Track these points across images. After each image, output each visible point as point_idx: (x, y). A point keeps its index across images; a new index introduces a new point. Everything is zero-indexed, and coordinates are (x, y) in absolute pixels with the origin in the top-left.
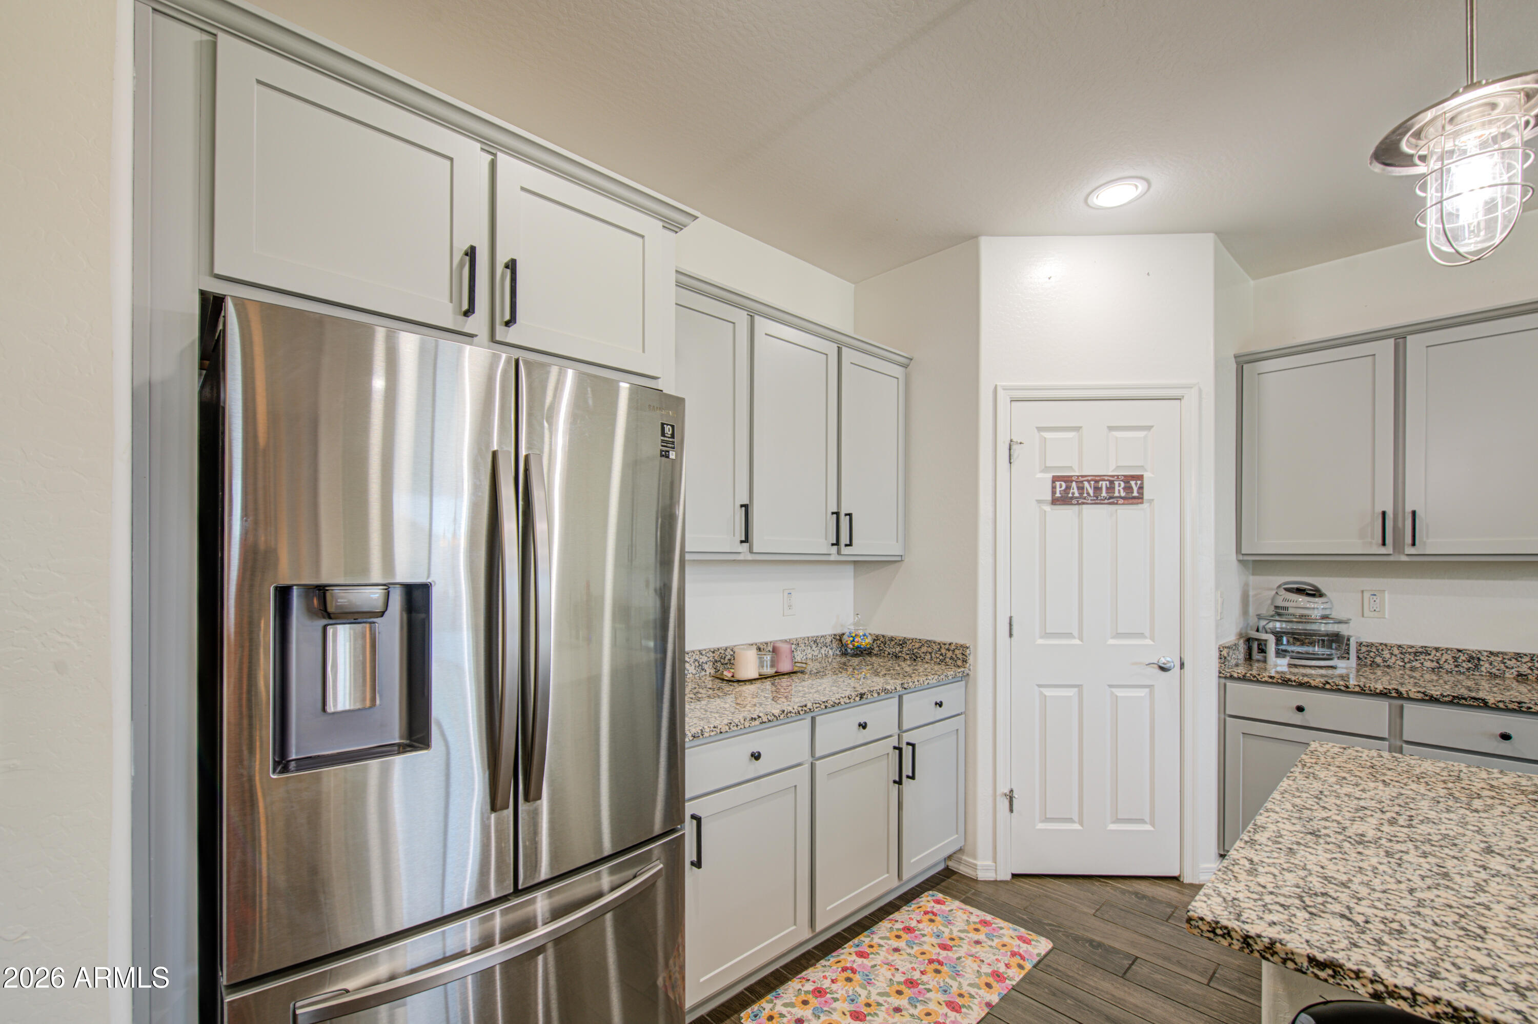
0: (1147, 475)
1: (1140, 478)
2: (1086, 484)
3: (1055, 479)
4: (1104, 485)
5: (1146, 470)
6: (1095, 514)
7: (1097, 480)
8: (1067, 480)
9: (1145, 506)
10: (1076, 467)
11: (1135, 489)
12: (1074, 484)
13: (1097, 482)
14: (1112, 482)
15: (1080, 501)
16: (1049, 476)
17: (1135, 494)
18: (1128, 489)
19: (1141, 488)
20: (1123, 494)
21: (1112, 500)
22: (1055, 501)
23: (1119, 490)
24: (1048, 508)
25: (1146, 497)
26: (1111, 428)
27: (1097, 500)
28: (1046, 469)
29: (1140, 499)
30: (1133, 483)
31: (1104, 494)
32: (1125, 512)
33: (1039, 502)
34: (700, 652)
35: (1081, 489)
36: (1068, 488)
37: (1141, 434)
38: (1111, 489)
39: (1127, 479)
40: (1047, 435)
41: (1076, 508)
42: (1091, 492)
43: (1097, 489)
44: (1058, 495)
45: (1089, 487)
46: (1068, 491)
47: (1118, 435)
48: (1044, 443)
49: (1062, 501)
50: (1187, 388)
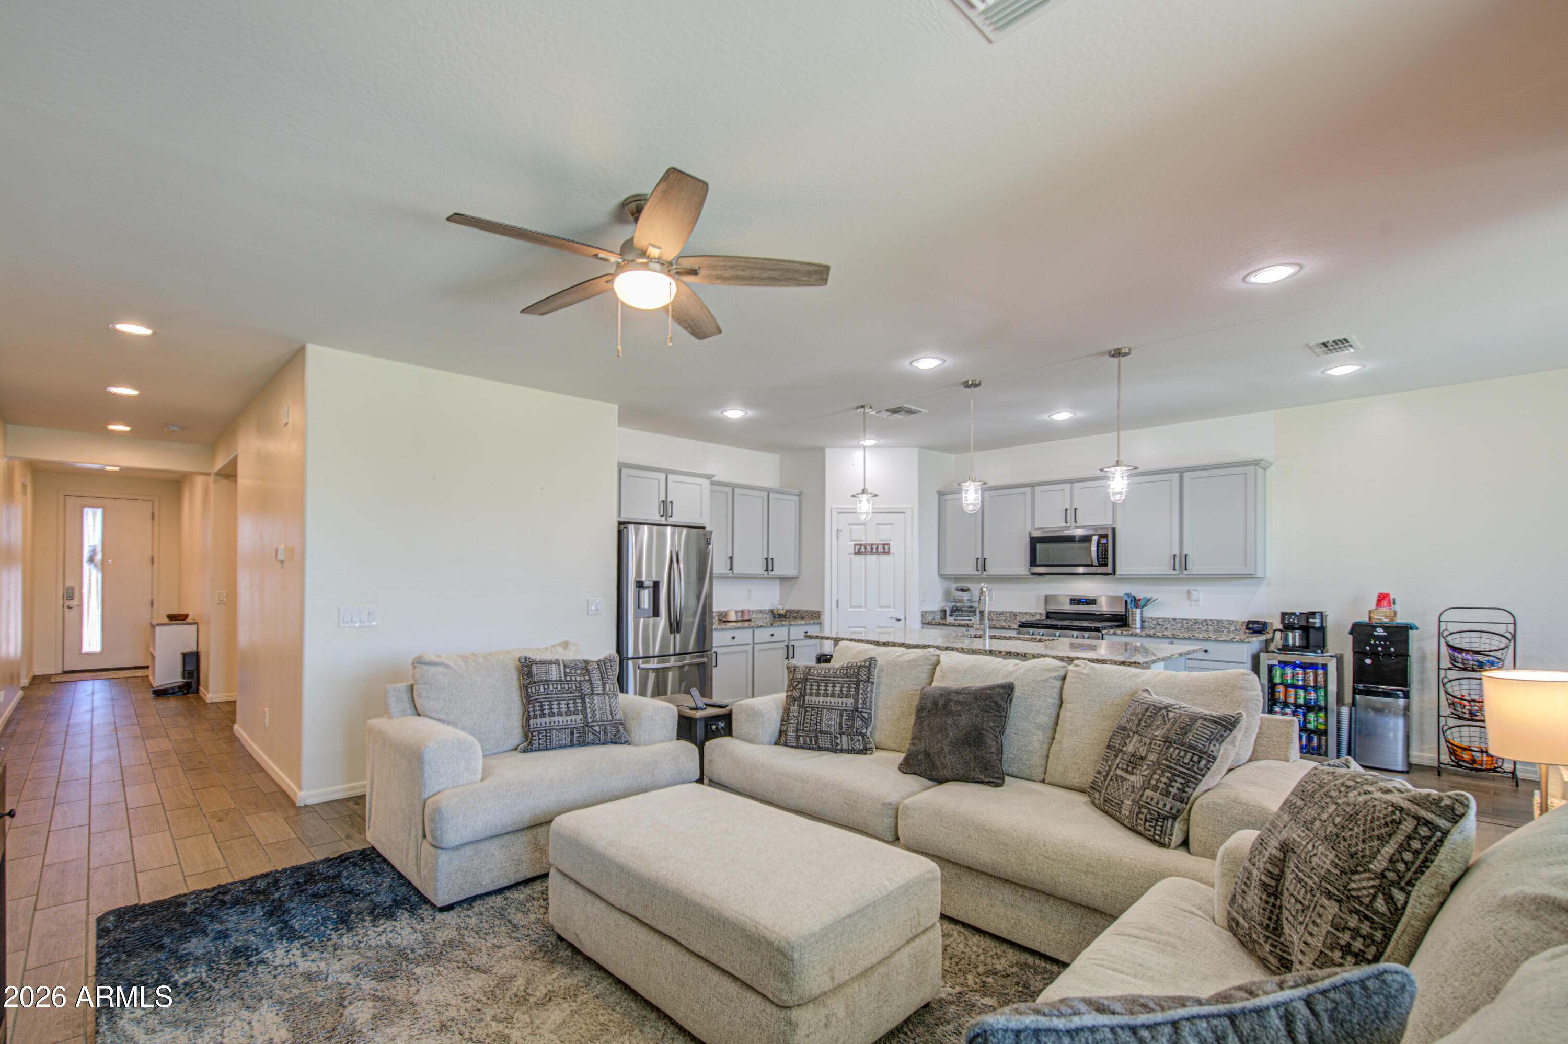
0: (892, 543)
1: (888, 543)
2: (868, 546)
3: (855, 545)
4: (874, 547)
5: (892, 540)
6: (872, 559)
7: (872, 545)
8: (861, 545)
9: (891, 556)
10: (865, 540)
11: (887, 548)
12: (863, 547)
14: (878, 546)
15: (865, 553)
16: (853, 544)
17: (887, 550)
18: (884, 548)
19: (889, 547)
20: (882, 550)
21: (878, 553)
22: (855, 555)
23: (880, 549)
24: (852, 557)
25: (891, 551)
26: (878, 524)
27: (872, 553)
28: (852, 542)
29: (888, 553)
30: (886, 545)
31: (874, 551)
32: (883, 558)
33: (849, 555)
35: (865, 549)
37: (889, 526)
38: (877, 548)
39: (884, 545)
40: (853, 528)
41: (863, 557)
42: (869, 551)
43: (872, 549)
44: (856, 552)
45: (869, 548)
46: (860, 549)
47: (881, 527)
48: (851, 530)
49: (857, 554)
50: (907, 508)
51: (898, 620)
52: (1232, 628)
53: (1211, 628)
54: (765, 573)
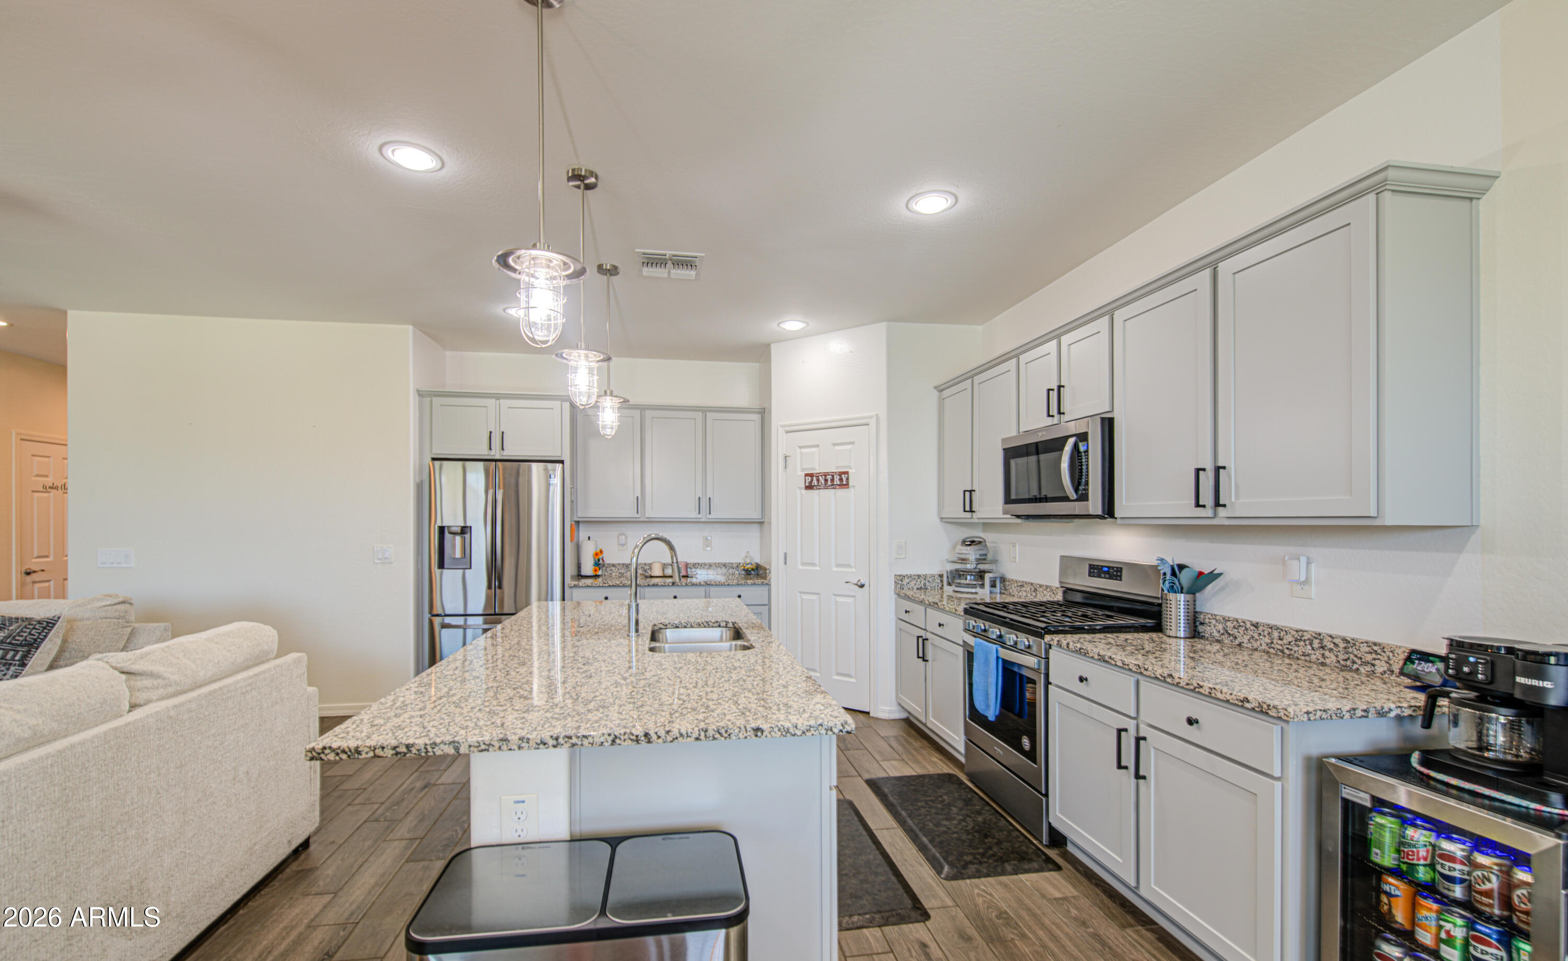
0: (850, 471)
1: (847, 473)
2: (820, 477)
3: (806, 475)
4: (829, 477)
5: (851, 468)
6: (826, 495)
7: (825, 475)
8: (811, 475)
9: (851, 490)
10: (817, 468)
11: (844, 479)
12: (815, 478)
13: (825, 476)
14: (833, 476)
15: (818, 487)
16: (803, 474)
17: (844, 483)
18: (841, 480)
19: (848, 479)
20: (838, 483)
21: (833, 486)
22: (806, 488)
23: (837, 481)
24: (804, 491)
25: (851, 484)
26: (835, 445)
27: (826, 486)
28: (802, 470)
29: (847, 485)
30: (843, 476)
31: (829, 483)
32: (841, 492)
33: (800, 488)
34: (645, 564)
35: (818, 480)
36: (812, 480)
37: (848, 447)
38: (832, 480)
39: (840, 474)
40: (804, 450)
41: (817, 491)
42: (823, 482)
43: (826, 480)
44: (807, 484)
45: (822, 480)
46: (813, 482)
47: (838, 448)
48: (801, 453)
49: (809, 487)
50: (871, 417)
51: (862, 586)
54: (700, 516)
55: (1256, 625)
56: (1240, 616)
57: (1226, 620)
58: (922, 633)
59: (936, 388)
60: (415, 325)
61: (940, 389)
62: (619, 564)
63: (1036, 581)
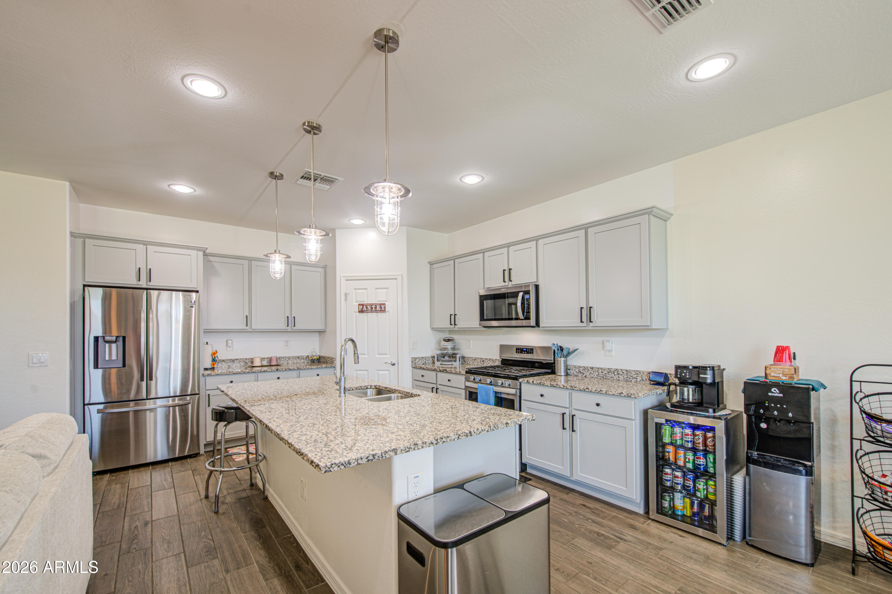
0: (386, 303)
1: (384, 304)
2: (368, 306)
3: (359, 305)
4: (374, 306)
5: (387, 302)
6: (372, 316)
7: (371, 305)
8: (363, 305)
9: (387, 313)
10: (366, 301)
11: (383, 308)
12: (365, 306)
13: (371, 306)
14: (376, 306)
15: (367, 311)
16: (357, 304)
17: (383, 309)
18: (381, 308)
19: (385, 307)
20: (379, 309)
21: (376, 311)
22: (359, 312)
23: (378, 308)
24: (358, 314)
25: (386, 310)
26: (376, 289)
27: (372, 311)
28: (357, 302)
29: (384, 311)
30: (382, 306)
31: (374, 309)
32: (380, 315)
33: (355, 312)
35: (367, 308)
36: (363, 308)
37: (385, 290)
38: (376, 308)
39: (381, 305)
40: (357, 291)
41: (366, 314)
42: (370, 309)
43: (372, 308)
44: (360, 310)
45: (369, 308)
46: (363, 309)
47: (378, 290)
48: (356, 293)
49: (361, 311)
50: (399, 275)
51: (394, 365)
52: (639, 379)
53: (621, 378)
54: (288, 328)
55: (592, 368)
56: (586, 365)
57: (579, 367)
58: (435, 386)
59: (429, 263)
60: (71, 182)
61: (431, 264)
62: (227, 360)
63: (484, 357)
